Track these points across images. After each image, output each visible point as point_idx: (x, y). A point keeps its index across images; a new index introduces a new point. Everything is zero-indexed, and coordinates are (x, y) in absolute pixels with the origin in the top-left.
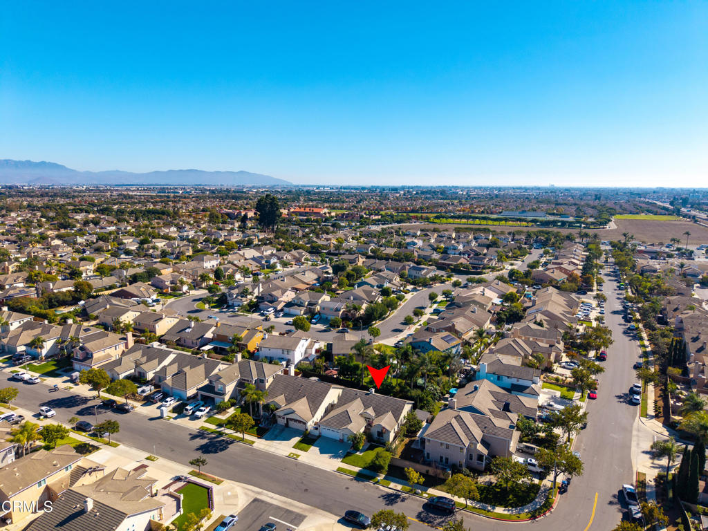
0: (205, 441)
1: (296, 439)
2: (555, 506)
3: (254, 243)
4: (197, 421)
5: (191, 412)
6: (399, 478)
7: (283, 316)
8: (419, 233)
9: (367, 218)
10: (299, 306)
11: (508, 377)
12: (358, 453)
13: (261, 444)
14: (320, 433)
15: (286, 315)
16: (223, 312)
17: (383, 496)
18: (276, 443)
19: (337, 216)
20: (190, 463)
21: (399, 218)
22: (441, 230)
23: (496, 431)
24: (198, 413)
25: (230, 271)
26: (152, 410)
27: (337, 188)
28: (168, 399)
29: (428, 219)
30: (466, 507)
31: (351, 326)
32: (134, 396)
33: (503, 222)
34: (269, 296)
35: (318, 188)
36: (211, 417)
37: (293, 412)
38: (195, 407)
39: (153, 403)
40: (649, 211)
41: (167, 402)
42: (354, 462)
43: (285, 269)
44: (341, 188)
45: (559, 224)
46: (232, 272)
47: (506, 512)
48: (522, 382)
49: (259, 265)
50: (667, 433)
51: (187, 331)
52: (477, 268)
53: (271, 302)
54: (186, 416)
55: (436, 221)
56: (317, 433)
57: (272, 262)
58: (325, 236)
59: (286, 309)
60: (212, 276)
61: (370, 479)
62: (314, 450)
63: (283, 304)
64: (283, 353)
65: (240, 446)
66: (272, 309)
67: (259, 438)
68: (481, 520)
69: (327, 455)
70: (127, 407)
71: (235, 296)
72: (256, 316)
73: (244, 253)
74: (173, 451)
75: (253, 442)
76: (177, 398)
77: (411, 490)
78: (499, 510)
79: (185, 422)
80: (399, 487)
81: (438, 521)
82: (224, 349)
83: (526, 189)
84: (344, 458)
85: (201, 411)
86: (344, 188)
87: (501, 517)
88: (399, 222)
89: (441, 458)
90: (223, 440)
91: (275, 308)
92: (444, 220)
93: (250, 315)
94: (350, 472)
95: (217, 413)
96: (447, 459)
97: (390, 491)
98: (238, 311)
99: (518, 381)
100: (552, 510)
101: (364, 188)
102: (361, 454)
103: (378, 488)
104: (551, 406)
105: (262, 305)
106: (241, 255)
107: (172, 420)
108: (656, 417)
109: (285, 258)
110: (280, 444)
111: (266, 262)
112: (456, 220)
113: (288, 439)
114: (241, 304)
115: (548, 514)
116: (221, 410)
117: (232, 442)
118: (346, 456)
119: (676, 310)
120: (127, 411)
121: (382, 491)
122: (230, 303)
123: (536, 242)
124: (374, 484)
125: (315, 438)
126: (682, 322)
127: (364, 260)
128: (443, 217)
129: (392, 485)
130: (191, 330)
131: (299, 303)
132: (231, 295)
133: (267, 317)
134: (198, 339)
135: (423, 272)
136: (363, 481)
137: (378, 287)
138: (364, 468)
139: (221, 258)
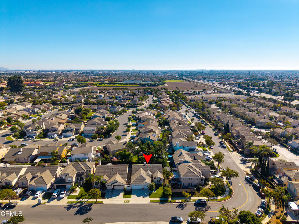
0: (76, 209)
1: (122, 194)
2: (233, 190)
3: (15, 101)
4: (62, 200)
5: (56, 196)
6: (177, 197)
7: (63, 138)
8: (98, 91)
9: (67, 86)
10: (71, 131)
11: (187, 147)
12: (154, 192)
13: (106, 201)
14: (132, 188)
15: (65, 137)
16: (26, 140)
17: (177, 207)
18: (113, 198)
19: (50, 85)
20: (83, 222)
21: (83, 85)
22: (107, 89)
23: (204, 168)
24: (61, 196)
25: (15, 118)
26: (29, 202)
27: (37, 71)
28: (37, 193)
29: (96, 85)
30: (208, 200)
31: (103, 137)
32: (11, 197)
33: (128, 85)
34: (52, 129)
35: (26, 71)
36: (69, 196)
37: (117, 182)
38: (57, 193)
39: (27, 198)
40: (174, 79)
41: (37, 195)
42: (155, 196)
43: (44, 114)
44: (39, 71)
45: (149, 85)
46: (16, 118)
47: (222, 198)
48: (192, 148)
49: (29, 113)
50: (241, 156)
51: (19, 153)
52: (134, 105)
53: (54, 131)
54: (54, 199)
55: (100, 85)
56: (130, 188)
57: (35, 111)
58: (54, 95)
59: (64, 134)
60: (6, 121)
61: (167, 202)
62: (133, 196)
63: (61, 131)
64: (85, 155)
65: (97, 205)
66: (56, 134)
67: (103, 199)
68: (216, 203)
69: (141, 197)
70: (13, 204)
71: (30, 131)
72: (47, 139)
73: (16, 108)
74: (62, 219)
75: (102, 201)
76: (42, 191)
77: (186, 201)
78: (219, 197)
79: (55, 202)
80: (180, 201)
81: (204, 209)
82: (50, 160)
83: (125, 71)
84: (149, 196)
85: (63, 194)
86: (41, 71)
87: (221, 200)
88: (83, 87)
89: (189, 184)
90: (85, 205)
91: (57, 134)
92: (103, 85)
93: (44, 140)
94: (157, 201)
95: (71, 193)
96: (191, 184)
97: (178, 204)
98: (35, 138)
99: (191, 147)
100: (233, 192)
101: (52, 71)
102: (155, 192)
103: (172, 204)
104: (205, 154)
105: (49, 134)
106: (14, 109)
107: (46, 203)
108: (234, 151)
109: (41, 108)
110: (116, 198)
111: (32, 111)
112: (109, 85)
113: (118, 195)
114: (35, 134)
115: (233, 194)
116: (73, 190)
117: (91, 205)
118: (150, 195)
119: (214, 113)
120: (14, 207)
121: (175, 204)
122: (28, 135)
123: (147, 92)
124: (170, 203)
125: (130, 191)
126: (219, 117)
127: (84, 105)
128: (103, 84)
129: (177, 201)
130: (21, 153)
131: (70, 130)
132: (28, 131)
133: (55, 139)
134: (29, 157)
135: (117, 108)
136: (165, 203)
137: (102, 117)
138: (161, 197)
139: (4, 111)
